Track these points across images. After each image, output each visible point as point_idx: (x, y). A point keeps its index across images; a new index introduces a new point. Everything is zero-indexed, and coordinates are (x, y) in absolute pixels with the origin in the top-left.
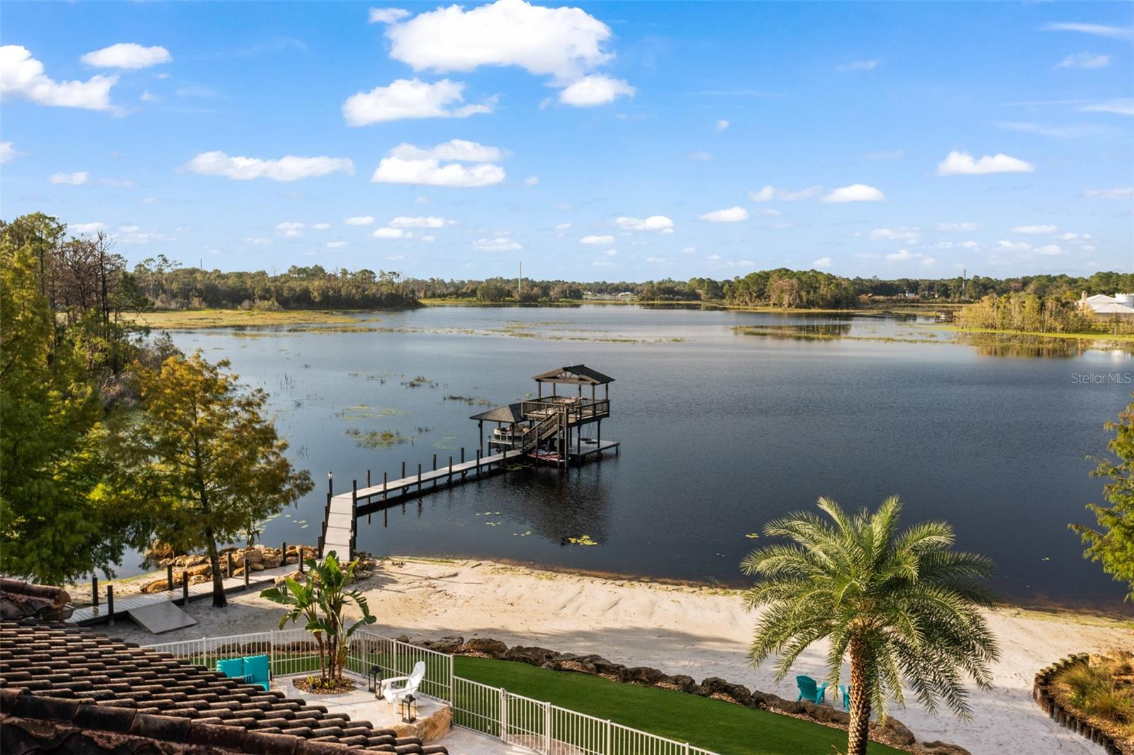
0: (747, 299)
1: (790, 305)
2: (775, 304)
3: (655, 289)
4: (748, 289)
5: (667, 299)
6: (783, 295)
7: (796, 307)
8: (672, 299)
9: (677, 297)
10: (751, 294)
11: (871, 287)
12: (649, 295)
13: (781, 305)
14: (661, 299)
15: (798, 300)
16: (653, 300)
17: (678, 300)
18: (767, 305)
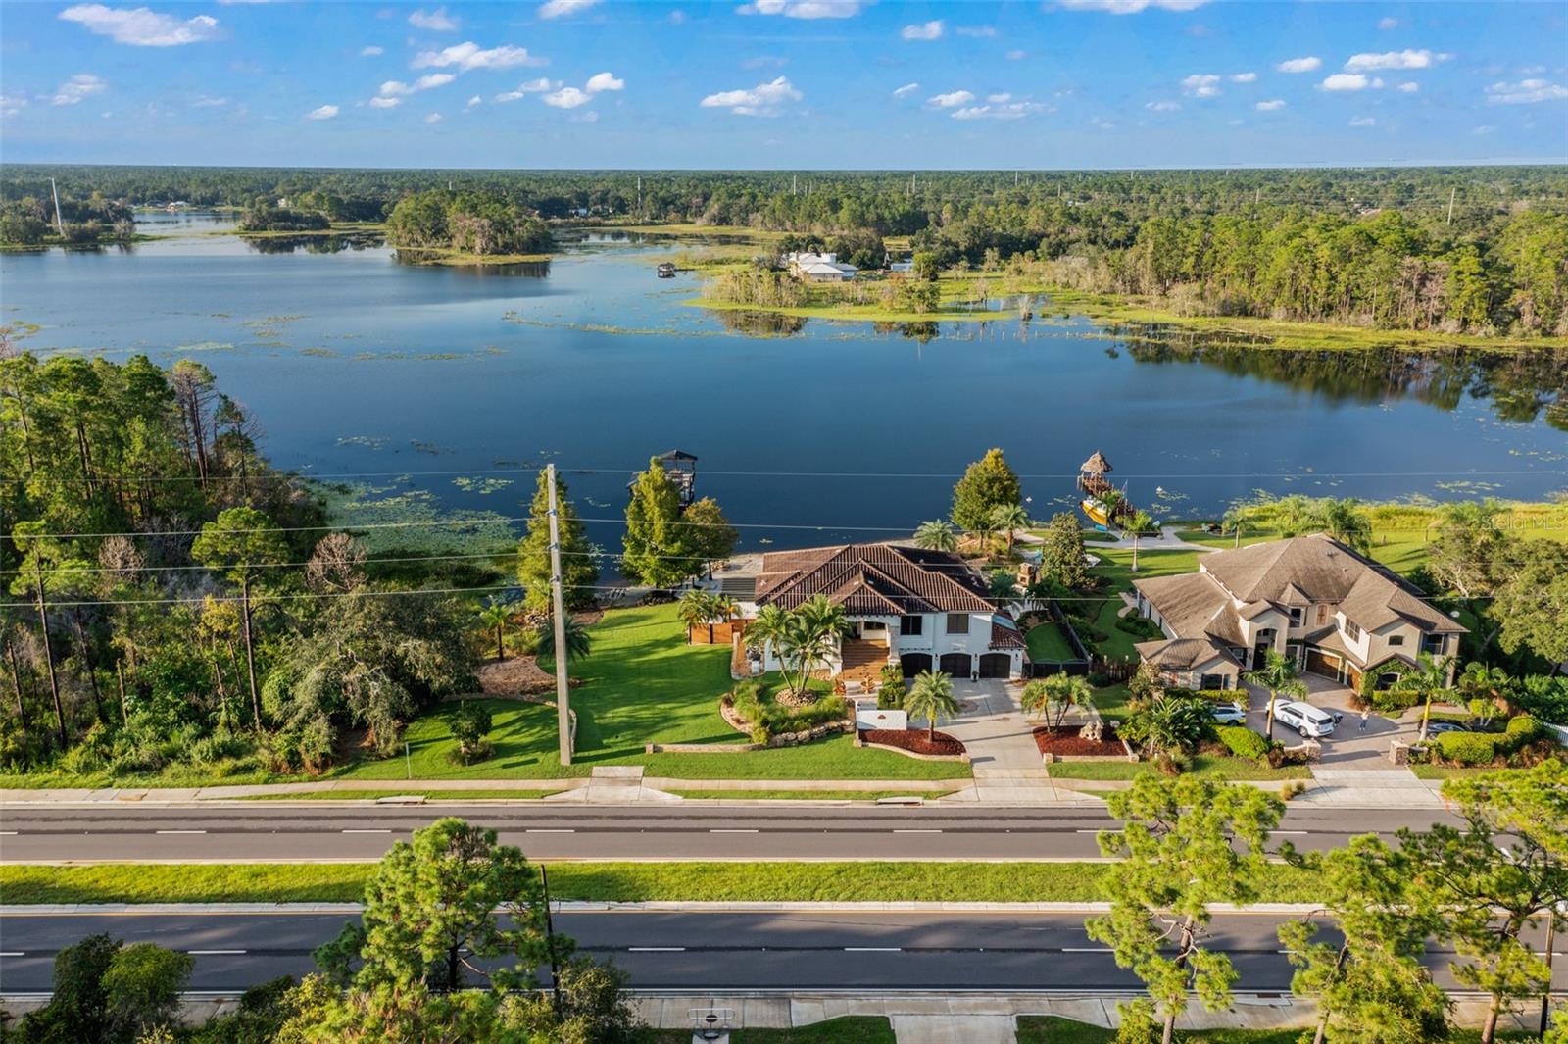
0: (420, 238)
1: (483, 251)
2: (462, 248)
3: (264, 213)
4: (418, 225)
5: (285, 229)
6: (473, 237)
7: (492, 253)
8: (293, 230)
9: (298, 225)
10: (422, 231)
11: (539, 202)
12: (256, 222)
13: (472, 249)
14: (276, 228)
15: (492, 245)
16: (264, 229)
17: (301, 229)
18: (449, 246)
